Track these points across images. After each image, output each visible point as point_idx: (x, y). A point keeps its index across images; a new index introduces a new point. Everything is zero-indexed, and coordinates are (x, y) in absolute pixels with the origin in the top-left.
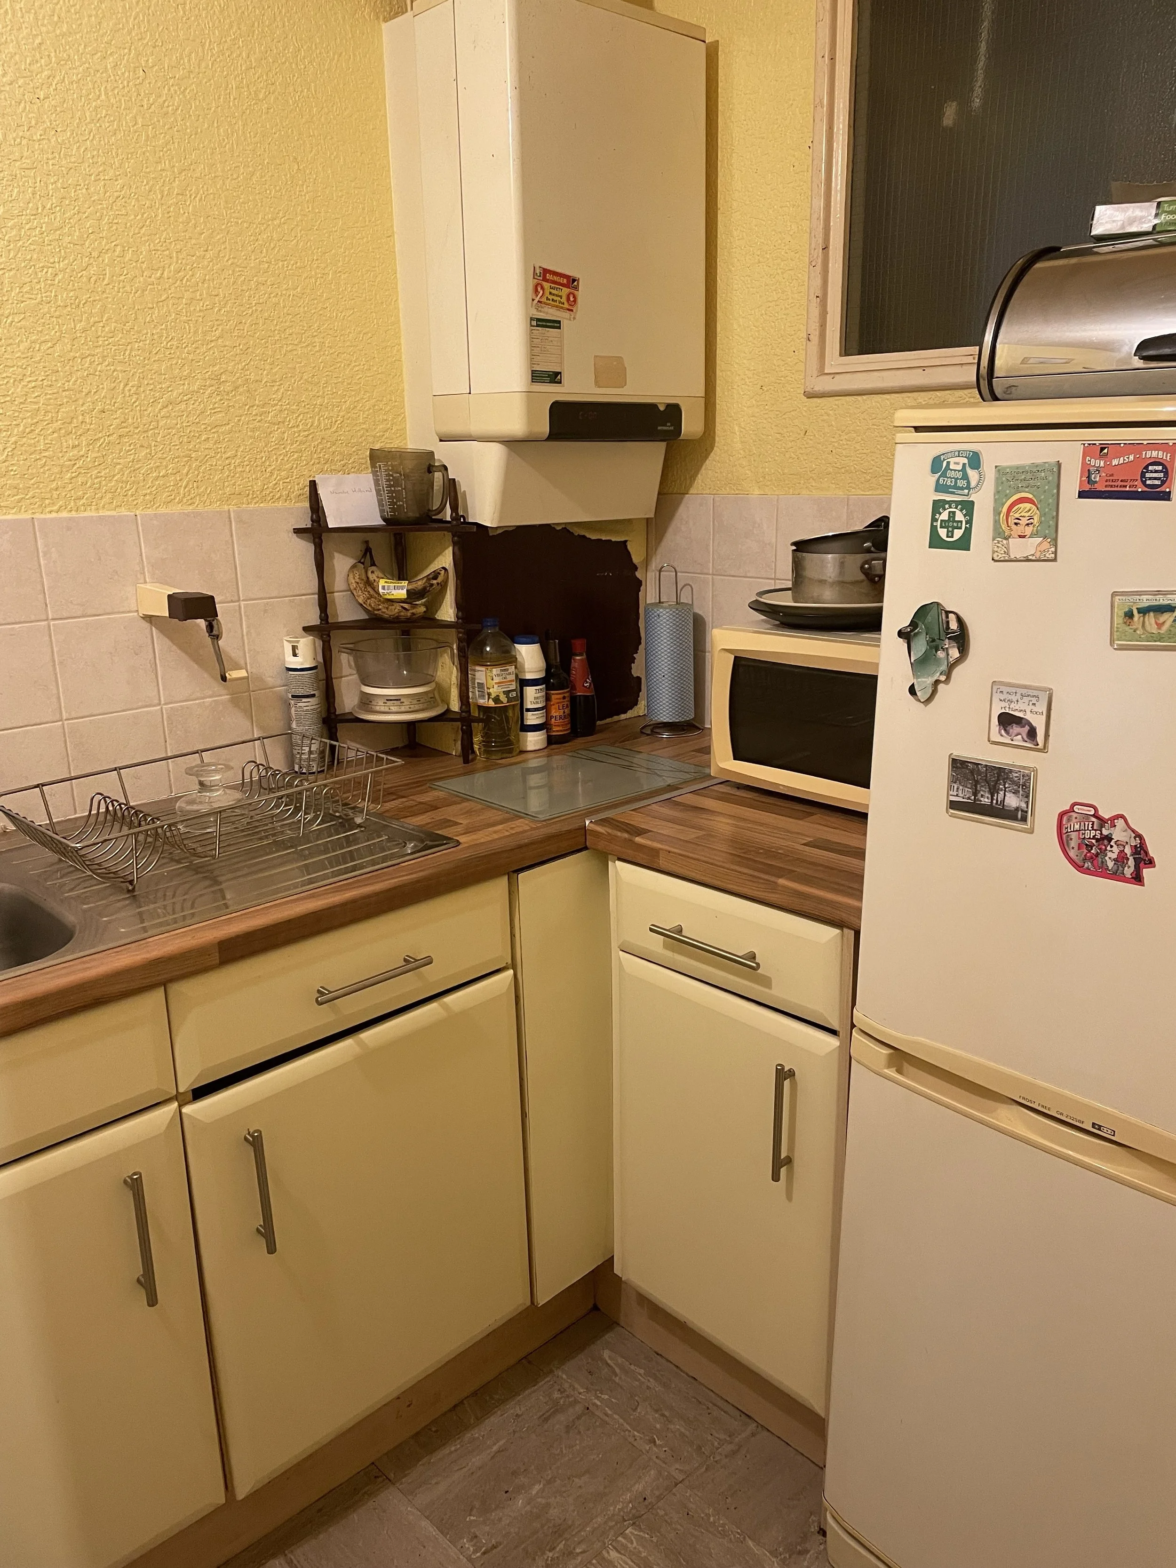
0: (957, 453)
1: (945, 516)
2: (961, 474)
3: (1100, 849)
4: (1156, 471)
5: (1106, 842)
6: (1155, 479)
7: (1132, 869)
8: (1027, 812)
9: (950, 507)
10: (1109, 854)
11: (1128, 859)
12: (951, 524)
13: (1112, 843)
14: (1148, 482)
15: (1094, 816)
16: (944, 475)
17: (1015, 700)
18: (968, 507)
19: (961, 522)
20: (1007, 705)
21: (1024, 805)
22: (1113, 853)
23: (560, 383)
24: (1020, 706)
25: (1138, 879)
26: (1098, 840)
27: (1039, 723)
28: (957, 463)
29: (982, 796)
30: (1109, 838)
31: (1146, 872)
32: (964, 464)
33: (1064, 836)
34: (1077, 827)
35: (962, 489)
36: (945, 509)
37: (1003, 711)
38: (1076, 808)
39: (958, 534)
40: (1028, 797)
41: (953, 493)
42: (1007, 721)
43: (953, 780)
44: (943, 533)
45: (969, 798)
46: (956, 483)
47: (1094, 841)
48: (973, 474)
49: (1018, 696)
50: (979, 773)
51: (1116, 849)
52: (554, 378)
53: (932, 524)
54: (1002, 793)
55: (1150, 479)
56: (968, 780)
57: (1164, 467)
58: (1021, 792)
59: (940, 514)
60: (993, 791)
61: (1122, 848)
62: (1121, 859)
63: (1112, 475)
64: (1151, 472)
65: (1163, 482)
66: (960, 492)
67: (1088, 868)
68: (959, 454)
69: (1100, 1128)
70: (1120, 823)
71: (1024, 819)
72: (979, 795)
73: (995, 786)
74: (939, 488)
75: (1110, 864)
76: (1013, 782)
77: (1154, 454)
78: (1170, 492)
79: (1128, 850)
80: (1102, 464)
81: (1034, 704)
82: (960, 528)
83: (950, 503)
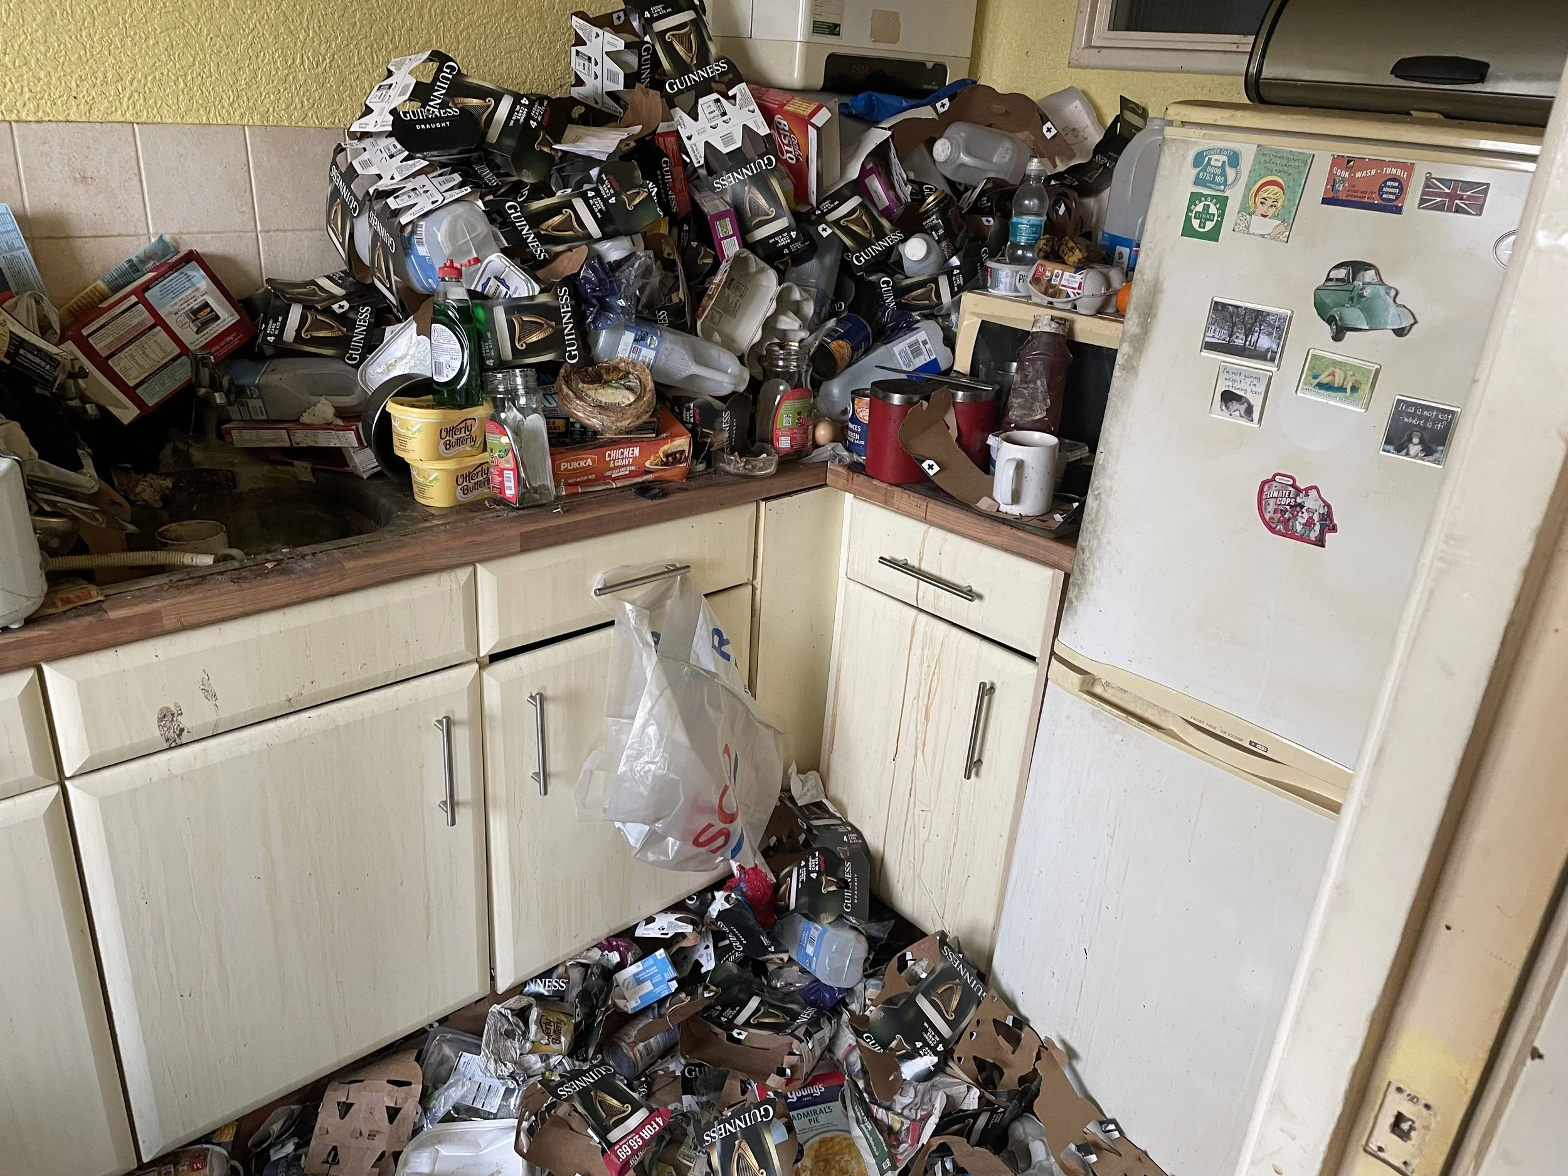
0: (1219, 151)
1: (1199, 208)
2: (1219, 171)
3: (1293, 514)
4: (1393, 187)
5: (1298, 509)
6: (1391, 193)
7: (1318, 532)
8: (1276, 353)
9: (1206, 200)
10: (1300, 519)
11: (1315, 524)
12: (1204, 216)
13: (1304, 510)
14: (1384, 196)
15: (1291, 486)
16: (1204, 170)
17: (1238, 380)
18: (1222, 202)
19: (1214, 215)
20: (1231, 384)
21: (1274, 346)
22: (1303, 518)
23: (838, 35)
24: (1243, 385)
25: (1320, 542)
26: (1291, 507)
27: (1256, 402)
28: (1218, 160)
29: (1237, 337)
30: (1302, 506)
31: (1329, 536)
32: (1224, 163)
33: (1264, 502)
34: (1275, 494)
35: (1219, 184)
36: (1200, 202)
37: (1227, 389)
38: (1277, 478)
39: (1209, 225)
40: (1280, 339)
41: (1210, 188)
42: (1228, 397)
43: (1212, 322)
44: (1196, 223)
45: (1224, 340)
46: (1214, 178)
47: (1288, 507)
48: (1231, 173)
49: (1242, 377)
50: (1238, 316)
51: (1306, 516)
52: (833, 29)
53: (1187, 213)
54: (1256, 335)
55: (1387, 193)
56: (1227, 322)
57: (1400, 183)
58: (1275, 334)
59: (1196, 205)
60: (1248, 333)
61: (1311, 515)
62: (1309, 524)
63: (1354, 186)
64: (1389, 187)
65: (1397, 197)
66: (1217, 188)
67: (1280, 531)
68: (1221, 151)
69: (1255, 745)
70: (1313, 493)
71: (1273, 360)
72: (1234, 336)
73: (1251, 328)
74: (1198, 182)
75: (1299, 528)
76: (1269, 325)
77: (1394, 171)
78: (1402, 207)
79: (1316, 517)
80: (1347, 175)
81: (1255, 385)
82: (1213, 220)
83: (1206, 196)
